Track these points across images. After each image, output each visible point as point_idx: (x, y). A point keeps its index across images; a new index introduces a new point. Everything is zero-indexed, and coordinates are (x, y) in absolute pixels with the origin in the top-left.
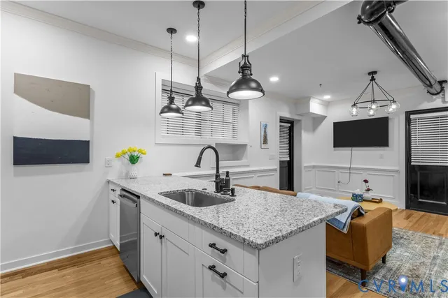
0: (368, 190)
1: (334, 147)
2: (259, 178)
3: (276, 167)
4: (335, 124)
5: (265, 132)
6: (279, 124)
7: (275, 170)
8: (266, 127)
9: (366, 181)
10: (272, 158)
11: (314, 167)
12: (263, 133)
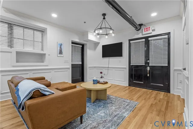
0: (102, 77)
1: (103, 57)
2: (56, 73)
3: (68, 67)
4: (103, 46)
5: (61, 48)
6: (71, 44)
7: (69, 68)
8: (61, 45)
9: (101, 73)
10: (66, 62)
11: (95, 67)
12: (59, 48)
